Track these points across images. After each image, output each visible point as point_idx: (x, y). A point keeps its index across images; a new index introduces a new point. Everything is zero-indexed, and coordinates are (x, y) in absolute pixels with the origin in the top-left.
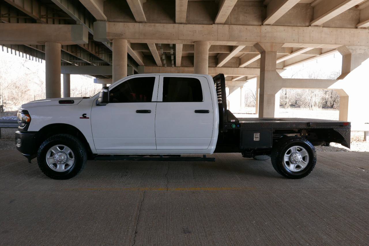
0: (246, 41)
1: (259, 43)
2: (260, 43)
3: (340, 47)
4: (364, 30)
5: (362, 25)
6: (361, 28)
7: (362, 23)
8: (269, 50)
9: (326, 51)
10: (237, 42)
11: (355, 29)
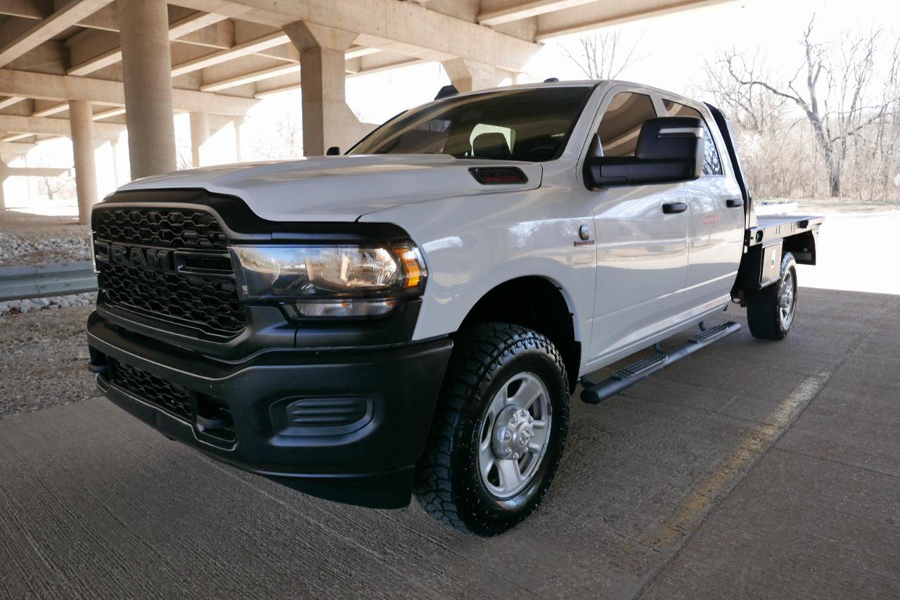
0: (275, 11)
1: (307, 24)
2: (307, 21)
3: (452, 61)
4: (488, 29)
5: (487, 19)
6: (485, 25)
7: (489, 15)
8: (330, 46)
9: (372, 66)
10: (253, 8)
11: (476, 25)
